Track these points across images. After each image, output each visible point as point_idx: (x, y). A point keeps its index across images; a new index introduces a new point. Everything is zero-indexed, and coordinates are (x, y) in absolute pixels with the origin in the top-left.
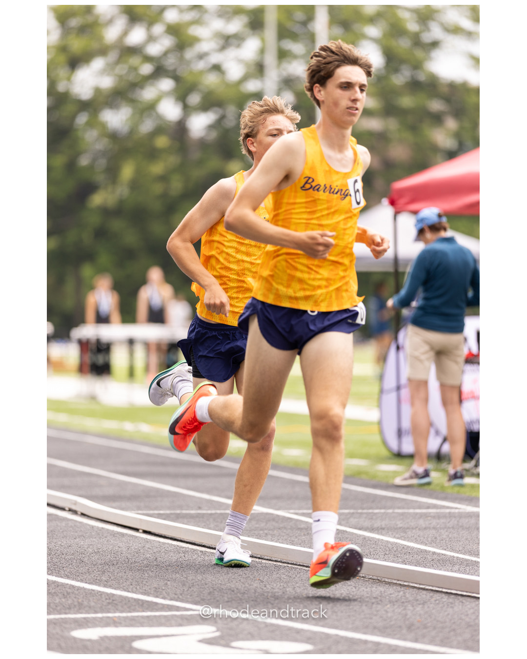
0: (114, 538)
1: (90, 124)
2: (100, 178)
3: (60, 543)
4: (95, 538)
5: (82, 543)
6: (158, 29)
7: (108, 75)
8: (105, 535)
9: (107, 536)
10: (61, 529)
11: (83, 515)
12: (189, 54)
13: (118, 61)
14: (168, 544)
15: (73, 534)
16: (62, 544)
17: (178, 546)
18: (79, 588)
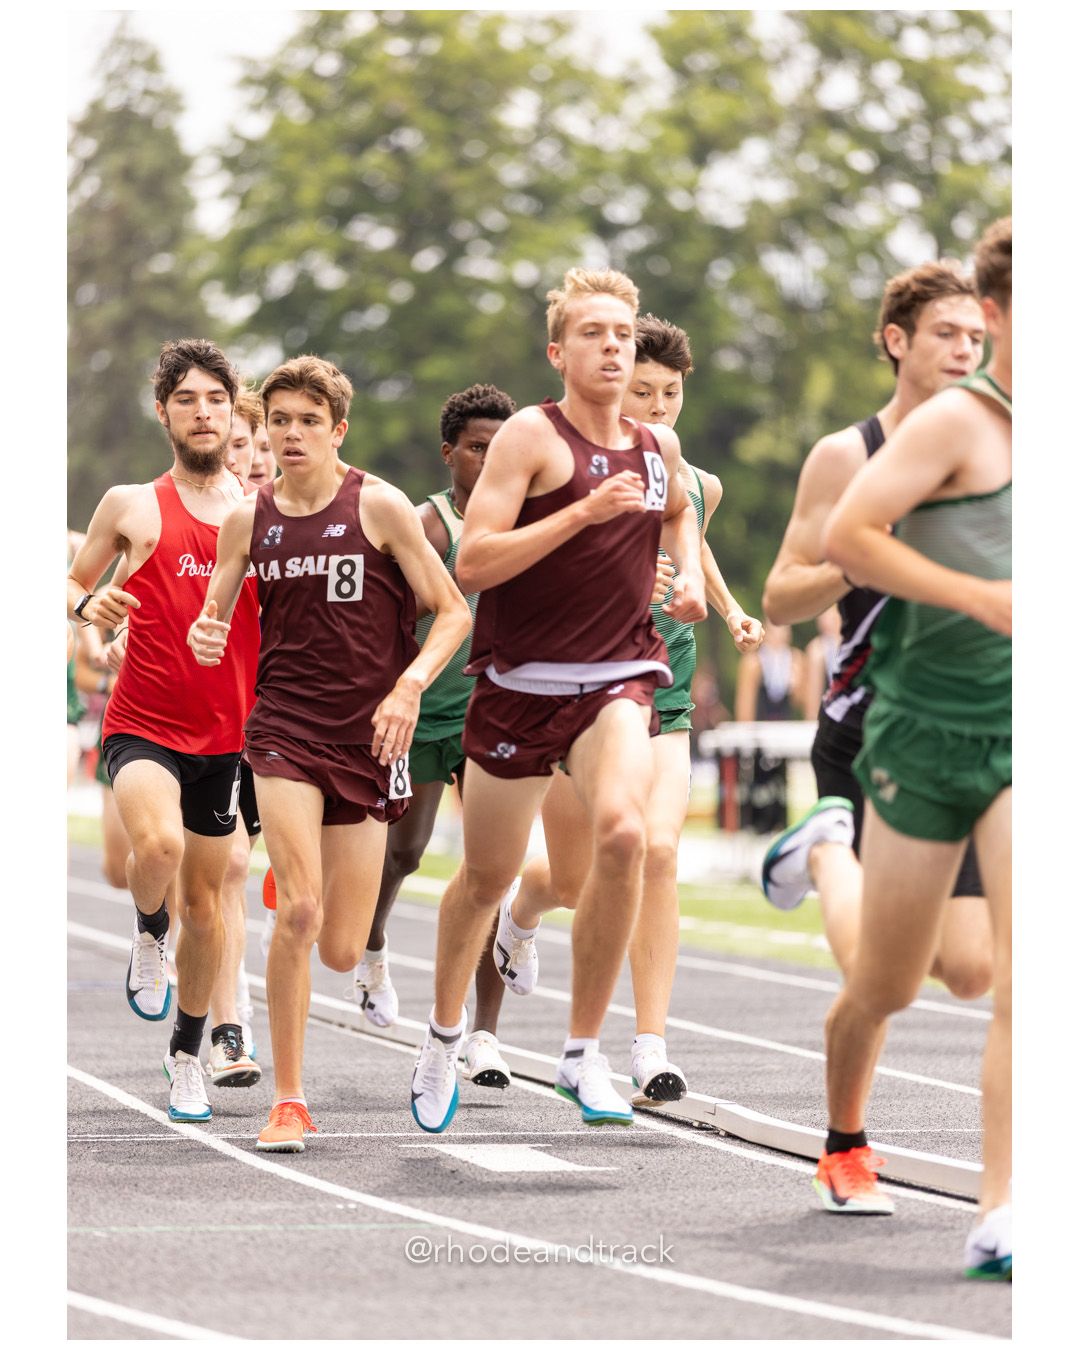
0: (798, 1189)
1: (737, 286)
2: (761, 399)
3: (681, 1198)
4: (758, 1187)
5: (729, 1200)
6: (887, 74)
7: (775, 177)
8: (780, 1181)
9: (784, 1183)
10: (683, 1168)
11: (729, 1135)
12: (957, 127)
13: (798, 148)
14: (916, 1201)
15: (708, 1178)
16: (687, 1201)
17: (938, 1205)
18: (724, 1300)
